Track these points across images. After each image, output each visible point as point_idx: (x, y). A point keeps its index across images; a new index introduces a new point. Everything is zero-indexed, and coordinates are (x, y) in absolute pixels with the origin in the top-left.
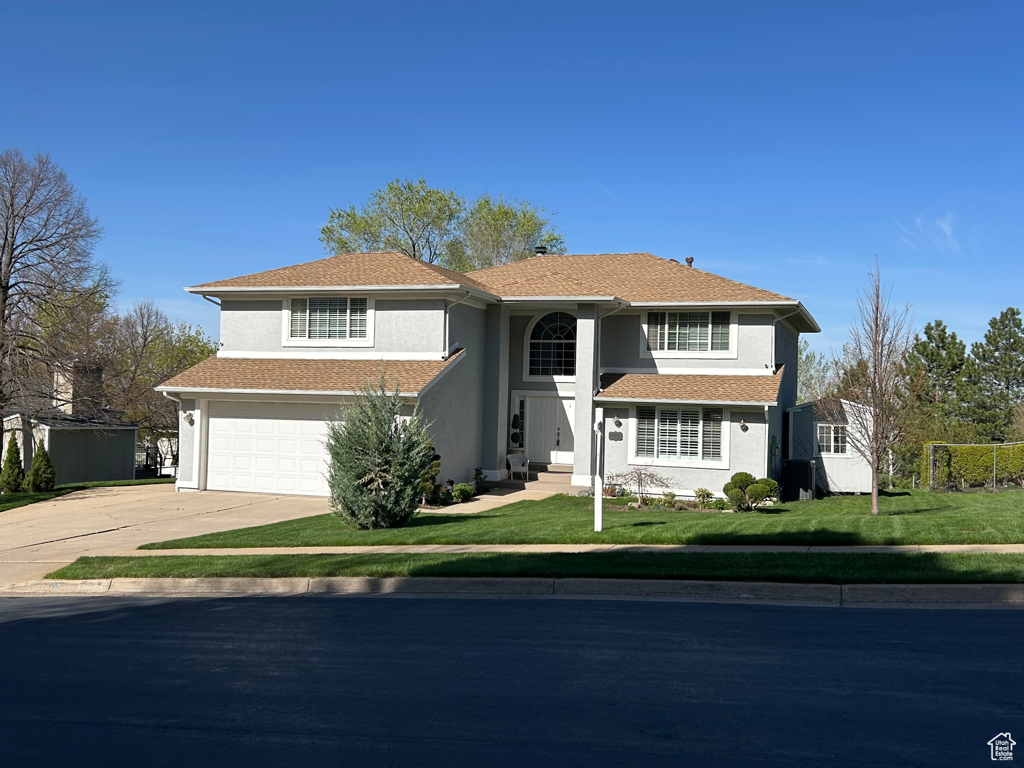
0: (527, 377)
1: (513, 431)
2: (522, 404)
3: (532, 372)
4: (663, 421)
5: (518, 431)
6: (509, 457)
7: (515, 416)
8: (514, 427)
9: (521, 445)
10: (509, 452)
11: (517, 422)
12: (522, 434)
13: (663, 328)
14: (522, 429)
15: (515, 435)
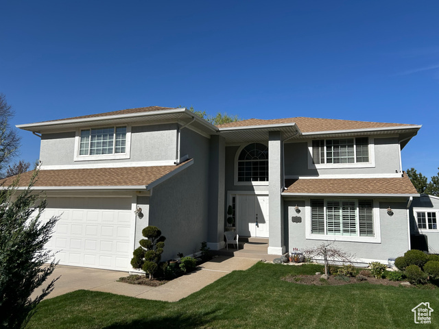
0: (237, 183)
1: (228, 216)
2: (234, 199)
3: (240, 180)
4: (329, 208)
5: (231, 216)
6: (226, 233)
7: (230, 206)
8: (229, 213)
9: (234, 225)
10: (226, 230)
11: (231, 211)
12: (234, 218)
13: (323, 150)
14: (234, 215)
15: (230, 219)
